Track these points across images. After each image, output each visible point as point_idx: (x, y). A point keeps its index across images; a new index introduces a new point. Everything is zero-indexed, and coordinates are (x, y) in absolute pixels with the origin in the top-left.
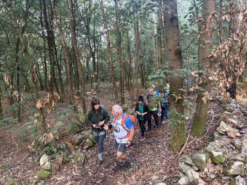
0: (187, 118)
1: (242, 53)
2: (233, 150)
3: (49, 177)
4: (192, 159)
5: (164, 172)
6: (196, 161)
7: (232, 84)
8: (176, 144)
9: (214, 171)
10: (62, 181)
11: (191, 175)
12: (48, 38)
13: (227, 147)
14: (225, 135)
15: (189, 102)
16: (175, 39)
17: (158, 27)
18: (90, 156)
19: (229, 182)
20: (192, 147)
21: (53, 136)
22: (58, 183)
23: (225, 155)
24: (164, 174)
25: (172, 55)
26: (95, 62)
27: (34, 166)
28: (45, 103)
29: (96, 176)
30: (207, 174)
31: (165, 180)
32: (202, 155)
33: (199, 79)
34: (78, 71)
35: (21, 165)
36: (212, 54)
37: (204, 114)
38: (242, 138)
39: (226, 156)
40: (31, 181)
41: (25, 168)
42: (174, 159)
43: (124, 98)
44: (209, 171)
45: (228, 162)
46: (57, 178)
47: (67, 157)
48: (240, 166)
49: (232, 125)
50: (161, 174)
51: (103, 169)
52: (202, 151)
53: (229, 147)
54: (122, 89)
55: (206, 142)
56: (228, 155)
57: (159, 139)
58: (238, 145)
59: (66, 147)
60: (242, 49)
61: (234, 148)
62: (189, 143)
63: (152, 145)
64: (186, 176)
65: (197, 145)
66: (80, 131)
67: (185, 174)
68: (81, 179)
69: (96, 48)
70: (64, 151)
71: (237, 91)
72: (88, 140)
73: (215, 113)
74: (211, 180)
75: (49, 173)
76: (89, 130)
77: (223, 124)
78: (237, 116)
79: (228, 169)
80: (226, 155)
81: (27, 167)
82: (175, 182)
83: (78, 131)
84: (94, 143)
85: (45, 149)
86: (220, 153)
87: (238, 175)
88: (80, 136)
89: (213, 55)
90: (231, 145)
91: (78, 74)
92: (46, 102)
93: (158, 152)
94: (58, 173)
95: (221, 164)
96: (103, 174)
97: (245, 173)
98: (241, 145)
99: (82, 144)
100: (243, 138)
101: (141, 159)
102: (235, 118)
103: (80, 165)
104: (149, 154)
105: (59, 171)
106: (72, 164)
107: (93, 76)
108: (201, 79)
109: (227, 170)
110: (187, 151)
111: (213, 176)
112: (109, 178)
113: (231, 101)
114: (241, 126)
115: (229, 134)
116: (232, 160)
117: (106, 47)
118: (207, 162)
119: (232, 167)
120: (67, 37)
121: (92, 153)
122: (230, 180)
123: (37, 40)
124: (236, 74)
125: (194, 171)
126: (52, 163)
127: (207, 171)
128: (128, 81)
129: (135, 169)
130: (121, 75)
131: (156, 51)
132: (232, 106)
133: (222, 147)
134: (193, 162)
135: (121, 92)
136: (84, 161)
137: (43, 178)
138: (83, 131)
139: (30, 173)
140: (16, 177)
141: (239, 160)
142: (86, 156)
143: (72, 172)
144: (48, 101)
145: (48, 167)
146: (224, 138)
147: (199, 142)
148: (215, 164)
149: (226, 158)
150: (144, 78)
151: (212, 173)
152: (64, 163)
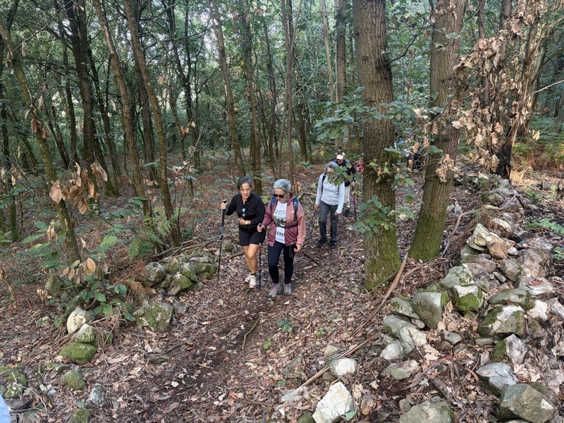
0: (402, 216)
1: (528, 73)
2: (501, 283)
3: (90, 358)
4: (413, 306)
5: (352, 338)
6: (420, 307)
7: (504, 146)
8: (377, 276)
9: (459, 327)
10: (122, 365)
11: (409, 338)
12: (75, 40)
13: (488, 277)
14: (484, 253)
15: (407, 180)
16: (377, 33)
17: (339, 11)
18: (184, 310)
19: (490, 350)
20: (413, 281)
21: (95, 266)
22: (112, 369)
23: (483, 293)
24: (351, 342)
25: (370, 72)
26: (191, 99)
27: (53, 336)
28: (71, 190)
29: (198, 352)
30: (442, 335)
31: (354, 353)
32: (433, 295)
33: (432, 126)
34: (151, 122)
35: (24, 334)
36: (461, 62)
37: (440, 210)
38: (521, 257)
39: (486, 294)
40: (48, 369)
41: (33, 340)
42: (373, 310)
43: (260, 182)
44: (449, 327)
45: (490, 308)
46: (109, 358)
47: (131, 313)
48: (516, 314)
49: (499, 232)
50: (345, 342)
51: (214, 338)
52: (435, 288)
53: (492, 277)
54: (257, 161)
55: (444, 271)
56: (490, 292)
57: (340, 269)
58: (512, 273)
59: (128, 292)
60: (528, 65)
61: (504, 279)
62: (407, 274)
63: (325, 283)
64: (398, 341)
65: (422, 277)
66: (161, 257)
67: (396, 337)
68: (166, 360)
69: (192, 66)
70: (123, 300)
71: (512, 163)
72: (178, 275)
73: (465, 210)
74: (452, 346)
75: (90, 348)
76: (182, 255)
77: (480, 229)
78: (512, 214)
79: (491, 323)
80: (486, 292)
81: (37, 340)
82: (373, 356)
83: (154, 256)
84: (194, 282)
85: (78, 296)
86: (473, 290)
87: (510, 334)
88: (160, 267)
89: (463, 64)
90: (496, 273)
91: (151, 128)
92: (75, 187)
93: (338, 296)
94: (111, 348)
95: (475, 312)
96: (214, 348)
97: (525, 329)
98: (520, 273)
99: (166, 284)
100: (523, 258)
101: (300, 313)
102: (507, 217)
103: (162, 329)
104: (318, 301)
105: (114, 345)
106: (143, 328)
107: (187, 130)
108: (435, 124)
109: (487, 324)
110: (402, 291)
111: (456, 339)
112: (229, 355)
113: (499, 183)
114: (519, 234)
115: (492, 250)
116: (499, 303)
117: (216, 65)
118: (443, 310)
119: (498, 317)
120: (122, 39)
121: (190, 303)
122: (494, 344)
123: (49, 48)
124: (512, 122)
125: (415, 330)
126: (97, 328)
127: (444, 328)
128: (271, 145)
129: (287, 333)
130: (252, 129)
131: (333, 73)
132: (502, 192)
133: (477, 277)
134: (415, 311)
135: (254, 169)
136: (171, 320)
137: (76, 359)
138: (166, 256)
139: (44, 352)
140: (13, 362)
141: (513, 303)
142: (174, 310)
143: (143, 345)
144: (80, 185)
145: (86, 336)
146: (483, 258)
147: (427, 272)
148: (462, 313)
149: (484, 299)
150: (308, 137)
151: (454, 332)
152: (125, 326)
